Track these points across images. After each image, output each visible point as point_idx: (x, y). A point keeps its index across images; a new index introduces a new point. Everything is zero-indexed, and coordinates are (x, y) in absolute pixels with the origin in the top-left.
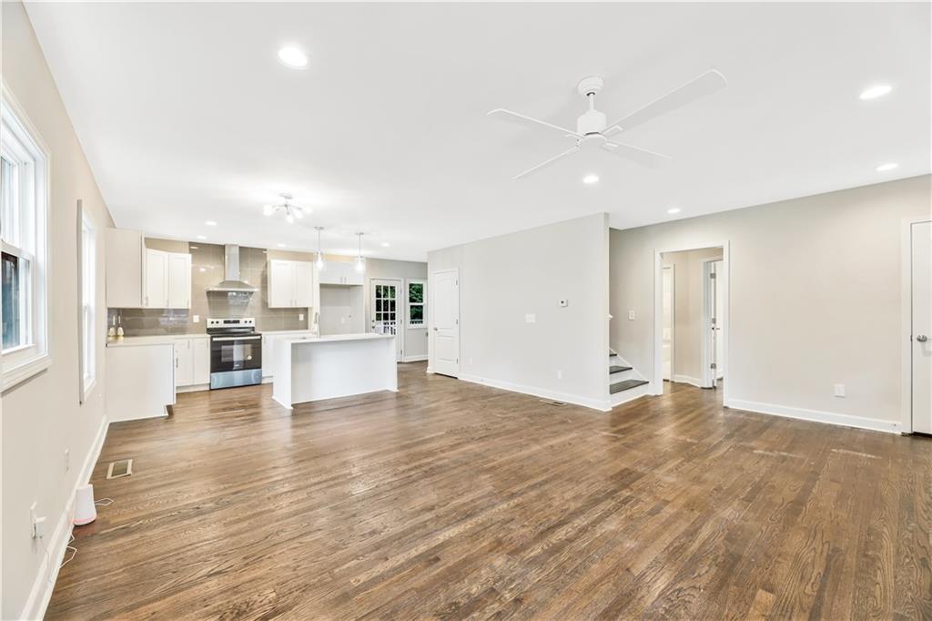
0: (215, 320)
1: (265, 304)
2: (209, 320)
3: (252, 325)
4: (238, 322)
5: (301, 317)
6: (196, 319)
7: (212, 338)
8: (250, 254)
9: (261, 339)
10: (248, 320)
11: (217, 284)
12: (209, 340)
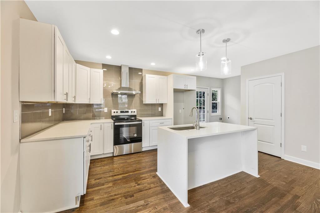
0: (115, 111)
1: (141, 101)
2: (113, 111)
3: (135, 114)
4: (128, 112)
5: (160, 109)
6: (106, 110)
7: (114, 123)
8: (134, 71)
9: (141, 124)
10: (133, 110)
11: (117, 89)
12: (113, 124)
